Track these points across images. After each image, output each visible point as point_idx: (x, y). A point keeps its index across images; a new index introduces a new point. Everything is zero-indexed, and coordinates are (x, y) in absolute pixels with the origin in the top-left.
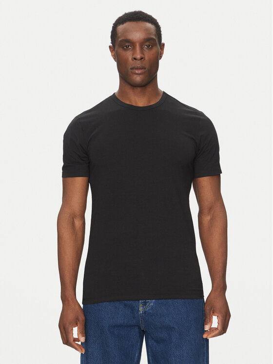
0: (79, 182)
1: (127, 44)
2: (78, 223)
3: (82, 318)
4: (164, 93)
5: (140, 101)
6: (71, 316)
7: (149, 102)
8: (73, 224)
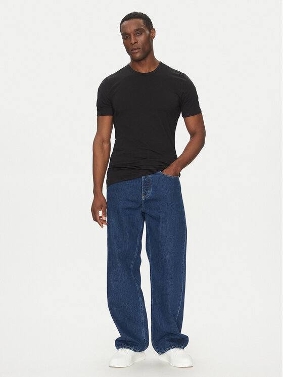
0: (107, 119)
1: (127, 36)
2: (106, 146)
3: (105, 205)
4: (161, 62)
5: (143, 70)
6: (98, 204)
7: (149, 70)
8: (102, 146)
